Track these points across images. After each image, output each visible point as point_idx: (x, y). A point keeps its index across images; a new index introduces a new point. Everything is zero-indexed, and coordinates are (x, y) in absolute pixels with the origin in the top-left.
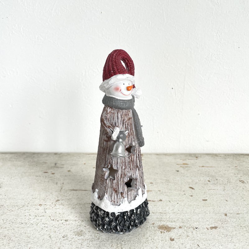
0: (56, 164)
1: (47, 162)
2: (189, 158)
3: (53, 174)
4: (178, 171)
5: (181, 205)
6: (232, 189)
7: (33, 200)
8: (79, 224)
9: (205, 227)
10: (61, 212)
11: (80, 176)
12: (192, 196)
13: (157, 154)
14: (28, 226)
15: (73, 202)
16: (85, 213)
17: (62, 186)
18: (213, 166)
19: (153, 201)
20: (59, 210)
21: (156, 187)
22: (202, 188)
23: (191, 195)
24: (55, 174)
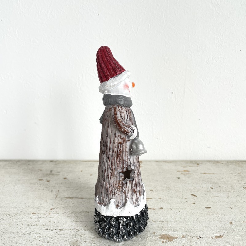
0: (51, 171)
1: (42, 169)
2: (190, 165)
3: (48, 181)
4: (179, 178)
5: (184, 213)
6: (236, 197)
7: (26, 209)
8: (74, 233)
9: (209, 236)
10: (55, 221)
11: (77, 183)
12: (194, 204)
13: (157, 162)
14: (20, 235)
15: (69, 210)
16: (81, 222)
17: (57, 194)
18: (216, 173)
19: (153, 209)
20: (53, 219)
21: (156, 195)
22: (205, 195)
23: (194, 202)
24: (50, 182)
